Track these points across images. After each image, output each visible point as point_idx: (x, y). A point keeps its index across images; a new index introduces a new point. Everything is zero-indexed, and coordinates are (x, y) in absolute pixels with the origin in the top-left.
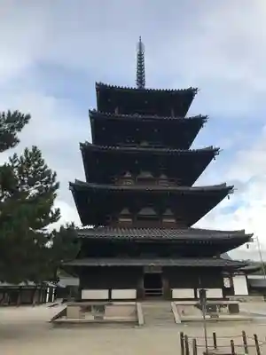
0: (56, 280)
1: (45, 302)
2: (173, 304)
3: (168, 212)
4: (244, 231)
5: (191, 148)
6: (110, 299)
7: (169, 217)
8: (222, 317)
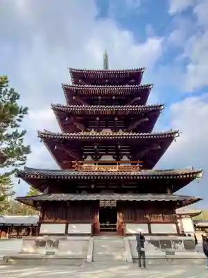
2: (126, 239)
3: (125, 158)
6: (66, 234)
8: (178, 254)
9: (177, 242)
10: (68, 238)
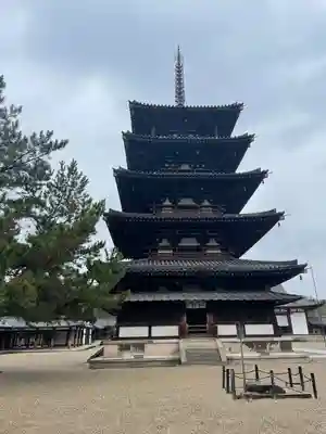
0: (93, 321)
1: (81, 345)
2: (219, 341)
3: (213, 243)
4: (296, 261)
5: (237, 172)
6: (150, 337)
7: (213, 247)
8: (272, 355)
9: (273, 342)
10: (155, 341)
